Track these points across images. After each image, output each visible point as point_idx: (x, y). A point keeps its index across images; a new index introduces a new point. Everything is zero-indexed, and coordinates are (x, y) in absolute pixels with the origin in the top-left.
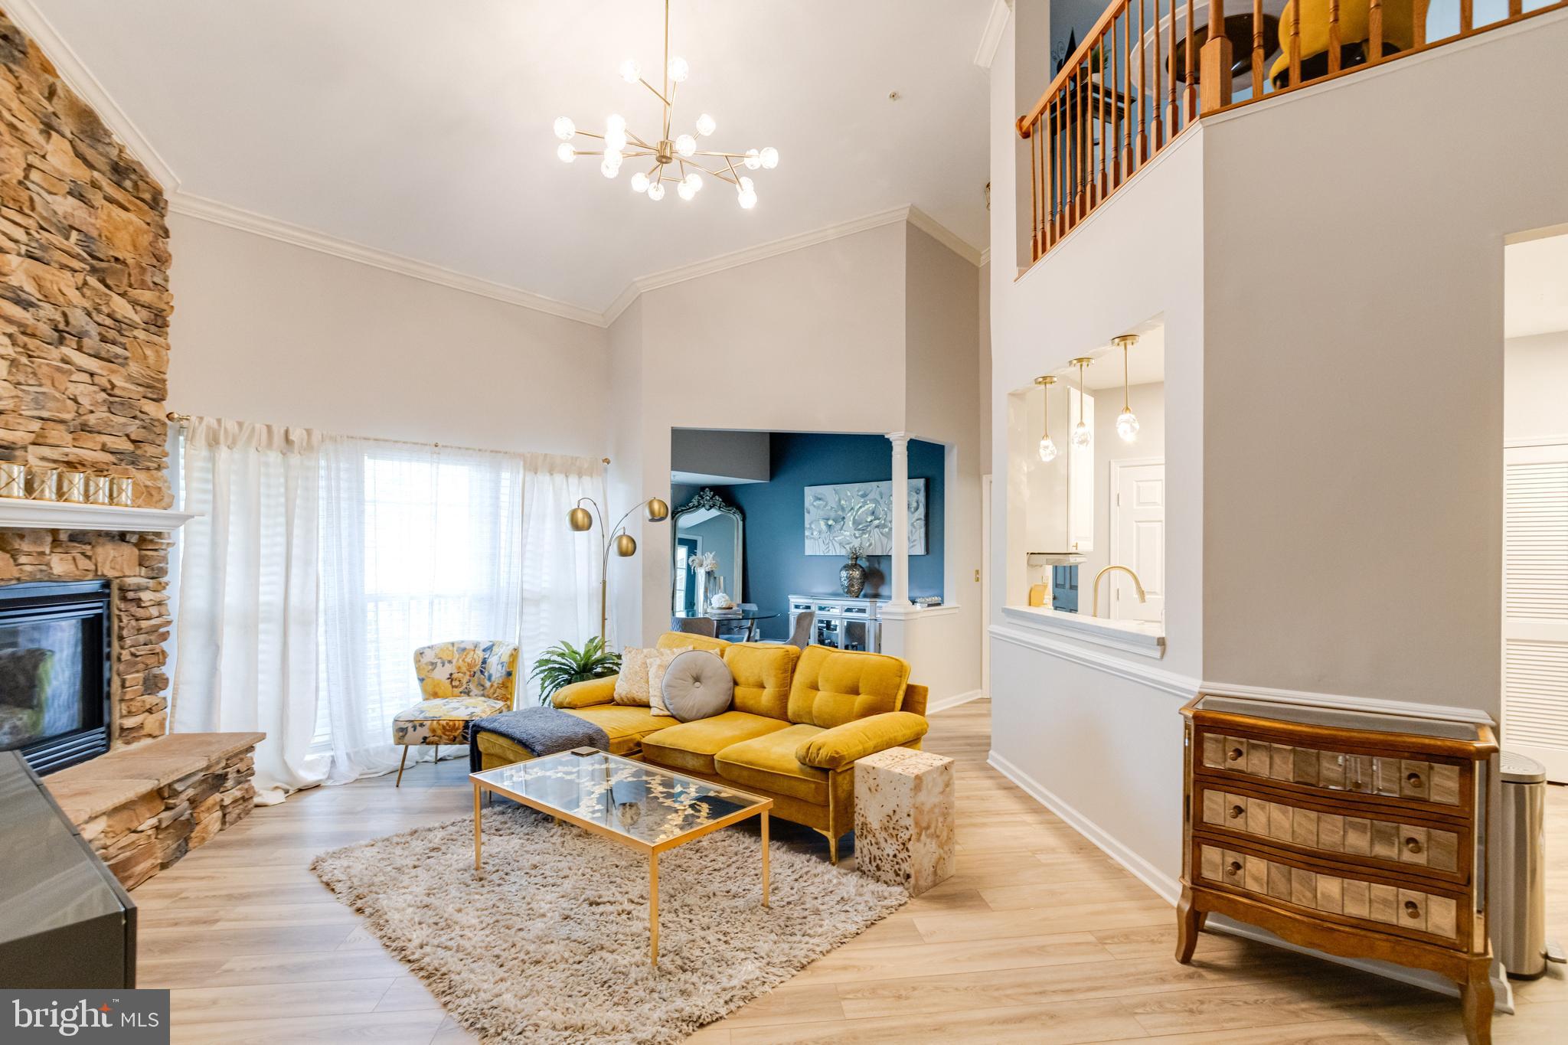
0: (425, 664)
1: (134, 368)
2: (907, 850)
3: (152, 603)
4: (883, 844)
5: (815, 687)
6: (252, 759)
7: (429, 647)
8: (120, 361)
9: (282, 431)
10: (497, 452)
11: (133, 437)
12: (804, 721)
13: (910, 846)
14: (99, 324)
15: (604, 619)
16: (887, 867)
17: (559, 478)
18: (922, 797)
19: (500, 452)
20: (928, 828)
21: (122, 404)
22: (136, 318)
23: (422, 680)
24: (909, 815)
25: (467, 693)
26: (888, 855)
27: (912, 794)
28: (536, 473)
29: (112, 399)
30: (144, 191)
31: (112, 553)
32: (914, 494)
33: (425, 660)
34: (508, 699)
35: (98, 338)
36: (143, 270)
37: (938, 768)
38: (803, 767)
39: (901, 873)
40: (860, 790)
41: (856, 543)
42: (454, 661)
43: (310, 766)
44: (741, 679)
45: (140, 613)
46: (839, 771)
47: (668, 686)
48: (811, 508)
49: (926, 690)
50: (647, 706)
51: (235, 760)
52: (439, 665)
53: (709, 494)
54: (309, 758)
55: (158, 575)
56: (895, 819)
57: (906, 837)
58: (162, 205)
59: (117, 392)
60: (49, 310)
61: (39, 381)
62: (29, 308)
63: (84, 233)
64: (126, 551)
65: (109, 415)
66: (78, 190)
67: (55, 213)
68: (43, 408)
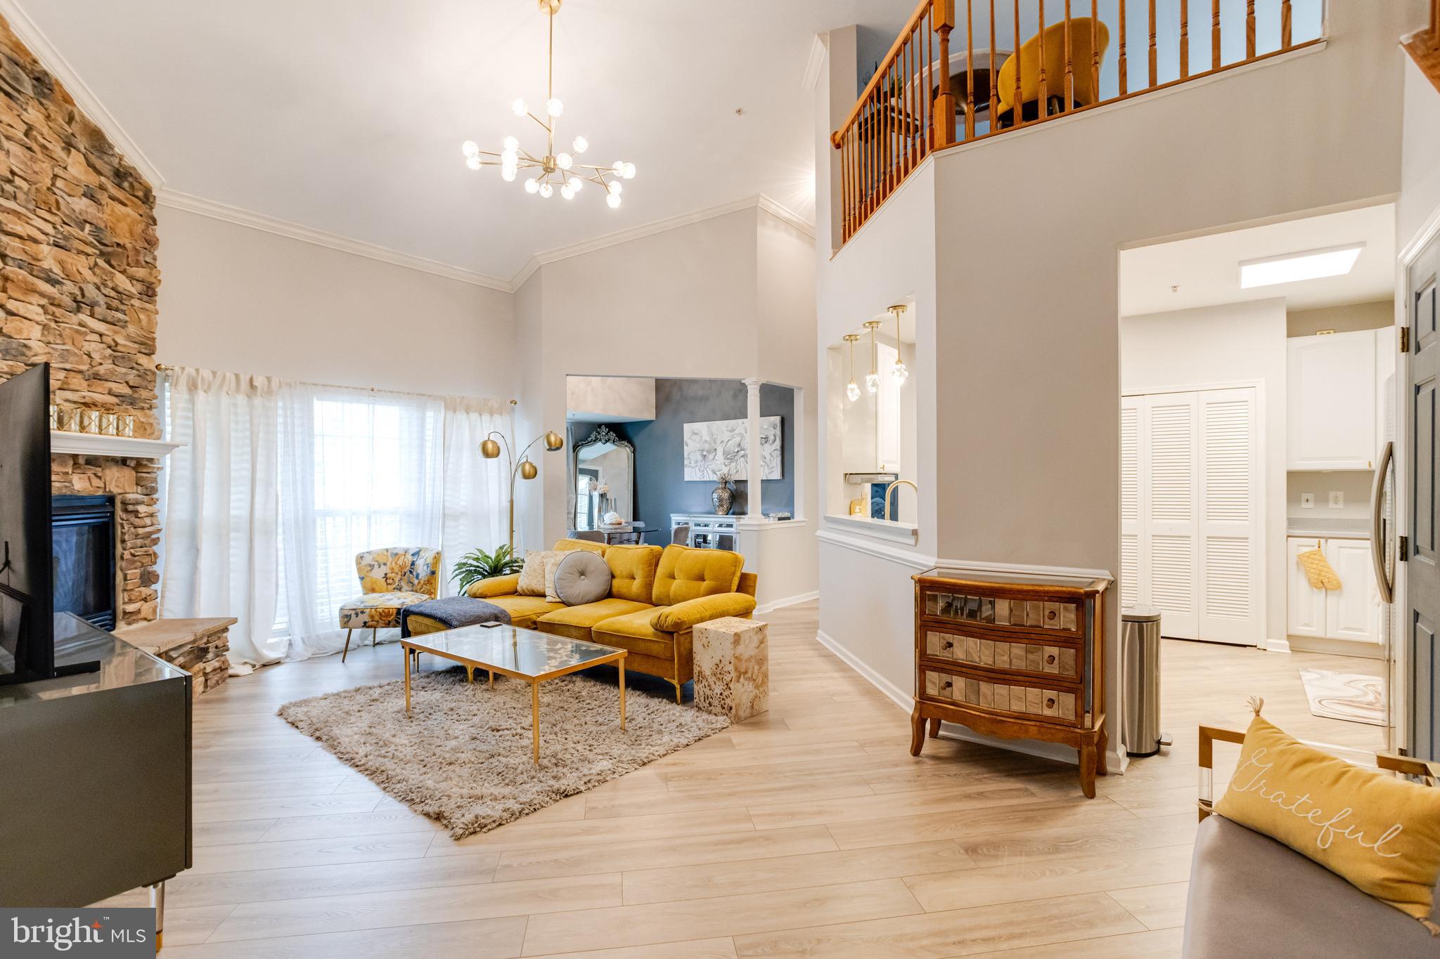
0: (365, 566)
1: (132, 329)
2: (730, 689)
3: (146, 514)
4: (713, 686)
5: (673, 577)
6: (226, 637)
7: (368, 552)
8: (121, 324)
9: (248, 378)
10: (422, 395)
11: (131, 384)
12: (664, 603)
13: (731, 685)
14: (106, 296)
15: (512, 531)
16: (716, 703)
17: (474, 416)
18: (741, 649)
19: (425, 395)
20: (746, 672)
21: (123, 358)
22: (134, 290)
23: (362, 579)
24: (730, 663)
25: (400, 589)
26: (717, 694)
27: (732, 646)
28: (455, 412)
29: (116, 354)
30: (138, 190)
31: (117, 474)
32: (772, 429)
33: (364, 562)
34: (432, 593)
35: (105, 306)
36: (137, 252)
37: (753, 628)
38: (656, 632)
39: (726, 706)
40: (697, 647)
41: (725, 470)
42: (388, 564)
43: (272, 647)
44: (617, 573)
45: (137, 522)
46: (681, 633)
47: (560, 579)
48: (690, 442)
49: (755, 576)
50: (543, 595)
51: (214, 638)
52: (376, 566)
53: (604, 430)
54: (270, 641)
55: (150, 491)
56: (720, 667)
57: (728, 679)
58: (151, 200)
59: (119, 348)
60: (70, 286)
61: (64, 341)
62: (59, 285)
63: (93, 225)
64: (127, 473)
65: (114, 367)
66: (90, 192)
67: (74, 211)
68: (67, 362)
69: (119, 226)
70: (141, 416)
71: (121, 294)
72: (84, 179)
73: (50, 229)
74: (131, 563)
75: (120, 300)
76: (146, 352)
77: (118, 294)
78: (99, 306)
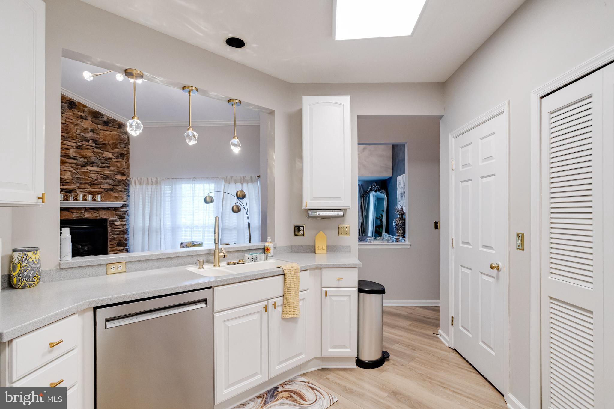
1: (112, 168)
3: (120, 224)
8: (107, 167)
10: (214, 178)
11: (112, 185)
14: (100, 160)
21: (108, 177)
22: (112, 156)
28: (229, 184)
30: (116, 125)
31: (105, 212)
35: (99, 163)
36: (116, 144)
45: (115, 227)
55: (121, 218)
58: (124, 127)
59: (106, 174)
60: (83, 159)
61: (80, 175)
62: (76, 159)
63: (94, 140)
64: (109, 212)
65: (103, 181)
66: (92, 131)
67: (85, 137)
68: (80, 181)
69: (107, 138)
70: (116, 195)
71: (106, 158)
72: (89, 127)
73: (74, 144)
74: (113, 239)
75: (106, 160)
76: (120, 174)
77: (105, 159)
78: (96, 163)
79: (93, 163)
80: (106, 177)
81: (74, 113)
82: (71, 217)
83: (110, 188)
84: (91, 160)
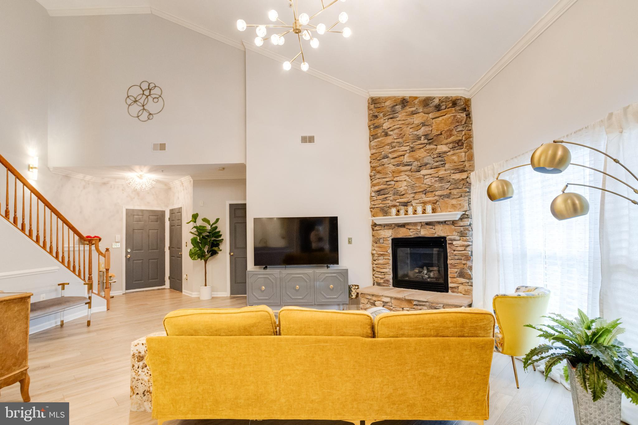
1: (448, 165)
3: (459, 245)
8: (441, 166)
11: (449, 189)
14: (433, 158)
21: (443, 179)
22: (447, 149)
30: (449, 104)
35: (433, 162)
36: (450, 131)
45: (454, 248)
55: (463, 235)
60: (416, 163)
61: (414, 183)
62: (411, 165)
63: (425, 135)
64: (447, 227)
65: (437, 185)
66: (424, 124)
67: (418, 135)
68: (415, 190)
69: (440, 126)
70: (454, 202)
71: (440, 154)
72: (421, 121)
73: (408, 148)
74: (454, 266)
75: (440, 157)
76: (458, 172)
77: (438, 155)
78: (429, 164)
79: (426, 164)
80: (441, 179)
81: (406, 111)
82: (408, 235)
83: (445, 194)
84: (424, 162)
